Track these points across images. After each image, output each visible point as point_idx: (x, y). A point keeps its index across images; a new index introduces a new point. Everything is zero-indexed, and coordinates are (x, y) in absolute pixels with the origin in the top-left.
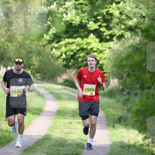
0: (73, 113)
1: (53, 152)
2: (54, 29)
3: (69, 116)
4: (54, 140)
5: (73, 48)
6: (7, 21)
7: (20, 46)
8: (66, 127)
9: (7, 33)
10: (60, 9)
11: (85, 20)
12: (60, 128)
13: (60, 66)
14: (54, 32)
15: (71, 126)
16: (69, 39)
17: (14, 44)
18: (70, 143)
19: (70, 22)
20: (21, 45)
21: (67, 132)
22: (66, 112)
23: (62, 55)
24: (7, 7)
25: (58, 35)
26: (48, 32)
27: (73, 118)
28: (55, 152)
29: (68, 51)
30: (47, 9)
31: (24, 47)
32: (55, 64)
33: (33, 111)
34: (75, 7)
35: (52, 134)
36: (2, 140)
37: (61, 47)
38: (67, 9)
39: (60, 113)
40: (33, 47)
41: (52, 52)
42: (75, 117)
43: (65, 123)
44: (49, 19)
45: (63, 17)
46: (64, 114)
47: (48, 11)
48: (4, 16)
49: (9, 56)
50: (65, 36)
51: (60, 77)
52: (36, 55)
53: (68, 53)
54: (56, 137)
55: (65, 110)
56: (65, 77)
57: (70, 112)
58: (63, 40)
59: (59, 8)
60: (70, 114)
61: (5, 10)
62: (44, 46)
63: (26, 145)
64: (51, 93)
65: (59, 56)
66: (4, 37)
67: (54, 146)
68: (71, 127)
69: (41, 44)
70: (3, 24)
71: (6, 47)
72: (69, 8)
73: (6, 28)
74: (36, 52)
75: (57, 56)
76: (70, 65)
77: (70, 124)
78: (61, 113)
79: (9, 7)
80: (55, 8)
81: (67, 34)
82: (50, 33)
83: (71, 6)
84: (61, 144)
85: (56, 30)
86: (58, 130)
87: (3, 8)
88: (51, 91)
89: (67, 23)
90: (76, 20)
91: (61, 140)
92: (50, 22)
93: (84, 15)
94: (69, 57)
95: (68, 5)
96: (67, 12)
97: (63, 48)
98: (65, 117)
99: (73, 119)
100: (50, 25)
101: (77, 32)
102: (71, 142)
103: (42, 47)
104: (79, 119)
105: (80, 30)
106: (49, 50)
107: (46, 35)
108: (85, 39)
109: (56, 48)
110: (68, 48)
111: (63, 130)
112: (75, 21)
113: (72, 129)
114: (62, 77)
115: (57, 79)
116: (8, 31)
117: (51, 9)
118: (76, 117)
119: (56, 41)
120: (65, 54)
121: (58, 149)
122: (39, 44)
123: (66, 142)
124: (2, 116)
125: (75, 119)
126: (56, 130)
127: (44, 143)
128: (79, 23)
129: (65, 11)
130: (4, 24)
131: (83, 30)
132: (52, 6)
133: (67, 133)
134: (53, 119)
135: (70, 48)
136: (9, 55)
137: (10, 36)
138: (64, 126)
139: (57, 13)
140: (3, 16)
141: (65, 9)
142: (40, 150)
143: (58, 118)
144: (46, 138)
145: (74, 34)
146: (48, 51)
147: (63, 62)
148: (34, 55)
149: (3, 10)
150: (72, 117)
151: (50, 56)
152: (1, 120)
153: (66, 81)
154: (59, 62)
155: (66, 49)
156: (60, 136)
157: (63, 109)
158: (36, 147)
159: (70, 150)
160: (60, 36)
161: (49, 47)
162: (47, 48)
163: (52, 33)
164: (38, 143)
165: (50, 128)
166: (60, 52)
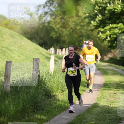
0: (117, 85)
1: (100, 118)
2: (100, 16)
3: (113, 88)
4: (102, 108)
5: (116, 32)
7: (73, 31)
8: (111, 97)
9: (61, 21)
12: (106, 98)
13: (106, 46)
14: (100, 19)
15: (116, 96)
16: (113, 24)
17: (68, 29)
19: (113, 10)
20: (73, 30)
21: (112, 101)
22: (111, 84)
23: (107, 38)
25: (103, 21)
26: (95, 19)
27: (117, 89)
28: (102, 118)
29: (112, 34)
31: (76, 31)
32: (102, 45)
33: (84, 84)
36: (59, 108)
39: (106, 86)
40: (83, 31)
41: (99, 36)
42: (118, 89)
43: (111, 94)
44: (95, 8)
45: (107, 6)
46: (109, 87)
47: (94, 2)
49: (64, 40)
50: (109, 22)
51: (106, 56)
52: (86, 38)
53: (112, 36)
54: (103, 105)
55: (111, 83)
56: (110, 56)
57: (114, 84)
58: (107, 26)
60: (115, 86)
61: (59, 1)
62: (92, 30)
63: (78, 112)
65: (105, 38)
66: (59, 24)
67: (101, 112)
68: (115, 97)
69: (89, 29)
70: (58, 13)
71: (61, 32)
73: (60, 17)
74: (86, 35)
75: (103, 39)
76: (114, 46)
77: (114, 94)
78: (107, 85)
81: (111, 20)
82: (97, 20)
84: (107, 111)
85: (102, 17)
86: (105, 99)
88: (99, 68)
89: (111, 12)
90: (118, 8)
91: (107, 107)
92: (97, 10)
94: (113, 39)
96: (110, 2)
97: (108, 32)
98: (110, 89)
99: (117, 90)
100: (97, 13)
101: (119, 18)
102: (115, 109)
103: (91, 32)
104: (122, 90)
105: (121, 17)
106: (96, 33)
107: (93, 21)
109: (102, 32)
110: (112, 32)
111: (109, 100)
112: (117, 10)
113: (116, 98)
114: (107, 56)
115: (103, 57)
116: (62, 19)
118: (120, 89)
120: (110, 36)
121: (105, 115)
123: (111, 109)
124: (59, 89)
125: (119, 90)
126: (103, 100)
127: (93, 111)
128: (120, 11)
129: (109, 1)
133: (112, 102)
134: (101, 90)
135: (114, 32)
136: (63, 38)
137: (64, 23)
138: (109, 96)
139: (102, 3)
140: (58, 7)
142: (90, 116)
143: (105, 89)
144: (95, 106)
145: (116, 20)
146: (96, 35)
147: (108, 44)
148: (84, 38)
149: (58, 2)
150: (116, 88)
151: (97, 39)
152: (58, 92)
153: (111, 59)
154: (105, 44)
155: (110, 33)
156: (106, 104)
157: (108, 82)
158: (87, 114)
159: (115, 116)
160: (105, 22)
161: (96, 31)
162: (95, 32)
163: (99, 20)
164: (88, 111)
165: (98, 98)
166: (106, 35)
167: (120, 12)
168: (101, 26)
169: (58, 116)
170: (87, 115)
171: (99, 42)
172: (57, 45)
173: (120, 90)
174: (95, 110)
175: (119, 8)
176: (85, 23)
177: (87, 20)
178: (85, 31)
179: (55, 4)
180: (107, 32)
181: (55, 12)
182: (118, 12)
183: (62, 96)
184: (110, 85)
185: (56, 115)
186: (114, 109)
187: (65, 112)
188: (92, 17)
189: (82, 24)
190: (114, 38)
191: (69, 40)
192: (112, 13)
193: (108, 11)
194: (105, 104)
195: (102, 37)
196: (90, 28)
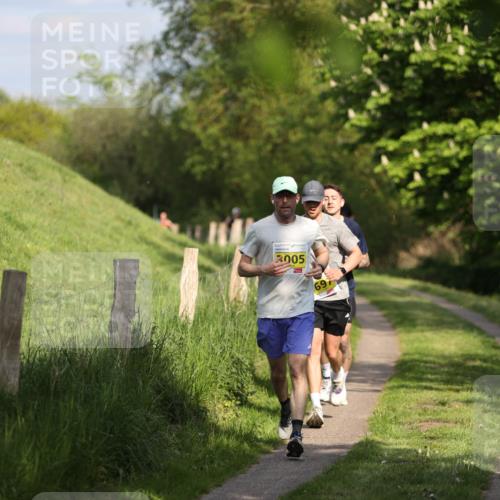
0: (452, 369)
2: (384, 89)
3: (436, 380)
4: (389, 461)
5: (446, 153)
6: (228, 68)
7: (273, 151)
8: (428, 417)
9: (227, 108)
10: (402, 22)
11: (487, 58)
12: (408, 419)
13: (407, 212)
14: (385, 101)
15: (446, 412)
16: (434, 124)
17: (253, 142)
18: (441, 470)
19: (438, 65)
20: (276, 146)
21: (433, 435)
22: (428, 365)
23: (410, 178)
24: (225, 21)
25: (396, 110)
26: (363, 100)
27: (449, 386)
29: (432, 163)
30: (357, 25)
31: (285, 151)
32: (391, 208)
34: (452, 16)
35: (380, 440)
36: (216, 462)
37: (408, 150)
38: (423, 23)
39: (407, 371)
40: (317, 151)
41: (378, 169)
42: (457, 383)
43: (425, 403)
44: (366, 58)
45: (413, 51)
46: (419, 375)
47: (361, 32)
48: (217, 52)
49: (238, 186)
50: (419, 113)
51: (407, 250)
53: (431, 171)
54: (394, 450)
55: (425, 359)
56: (423, 250)
57: (441, 365)
58: (413, 129)
59: (399, 19)
60: (444, 372)
61: (216, 30)
62: (352, 148)
63: (295, 477)
64: (378, 305)
65: (401, 179)
66: (217, 120)
67: (386, 479)
68: (443, 415)
69: (340, 140)
70: (214, 77)
71: (225, 155)
72: (433, 20)
73: (223, 92)
74: (325, 168)
75: (397, 180)
76: (441, 211)
77: (441, 407)
78: (410, 369)
79: (234, 22)
80: (386, 21)
81: (428, 107)
82: (370, 105)
83: (438, 14)
84: (410, 472)
85: (390, 95)
86: (401, 426)
87: (211, 25)
88: (379, 298)
89: (426, 72)
90: (455, 59)
91: (413, 459)
92: (372, 67)
93: (483, 44)
94: (434, 183)
95: (427, 10)
96: (425, 33)
97: (416, 153)
98: (424, 384)
99: (450, 390)
100: (369, 77)
101: (459, 99)
102: (443, 465)
103: (345, 152)
104: (472, 390)
105: (470, 94)
106: (368, 160)
107: (355, 111)
108: (487, 124)
109: (392, 156)
110: (430, 153)
111: (417, 428)
112: (454, 63)
113: (446, 421)
114: (413, 250)
115: (396, 256)
116: (229, 103)
117: (370, 24)
118: (462, 383)
119: (389, 132)
120: (423, 172)
121: (402, 490)
122: (335, 142)
123: (428, 467)
124: (216, 383)
125: (458, 391)
126: (394, 428)
127: (355, 472)
128: (465, 68)
129: (419, 30)
130: (217, 80)
131: (479, 94)
132: (375, 17)
133: (432, 438)
134: (385, 389)
135: (439, 153)
136: (236, 180)
137: (238, 119)
138: (420, 415)
139: (391, 39)
140: (213, 52)
141: (417, 25)
142: (342, 495)
143: (403, 386)
144: (364, 452)
145: (450, 105)
146: (366, 166)
147: (417, 203)
149: (213, 33)
150: (447, 382)
151: (373, 182)
152: (213, 396)
153: (427, 263)
154: (404, 202)
155: (425, 157)
156: (408, 447)
157: (416, 357)
158: (328, 484)
159: (442, 494)
160: (405, 113)
161: (367, 150)
162: (361, 155)
163: (377, 104)
164: (333, 472)
165: (375, 421)
166: (406, 168)
167: (466, 73)
168: (386, 130)
169: (215, 492)
170: (330, 489)
171: (379, 194)
172: (210, 206)
173: (463, 390)
174: (362, 471)
175: (460, 56)
176: (324, 120)
177: (330, 106)
178: (323, 152)
179: (203, 40)
180: (411, 153)
181: (203, 72)
182: (454, 72)
183: (232, 412)
184: (423, 369)
185: (205, 491)
186: (440, 467)
187: (242, 476)
188: (351, 93)
189: (310, 121)
190: (438, 179)
191: (257, 186)
192: (433, 76)
193: (415, 67)
194: (403, 444)
195: (392, 173)
196: (343, 136)
